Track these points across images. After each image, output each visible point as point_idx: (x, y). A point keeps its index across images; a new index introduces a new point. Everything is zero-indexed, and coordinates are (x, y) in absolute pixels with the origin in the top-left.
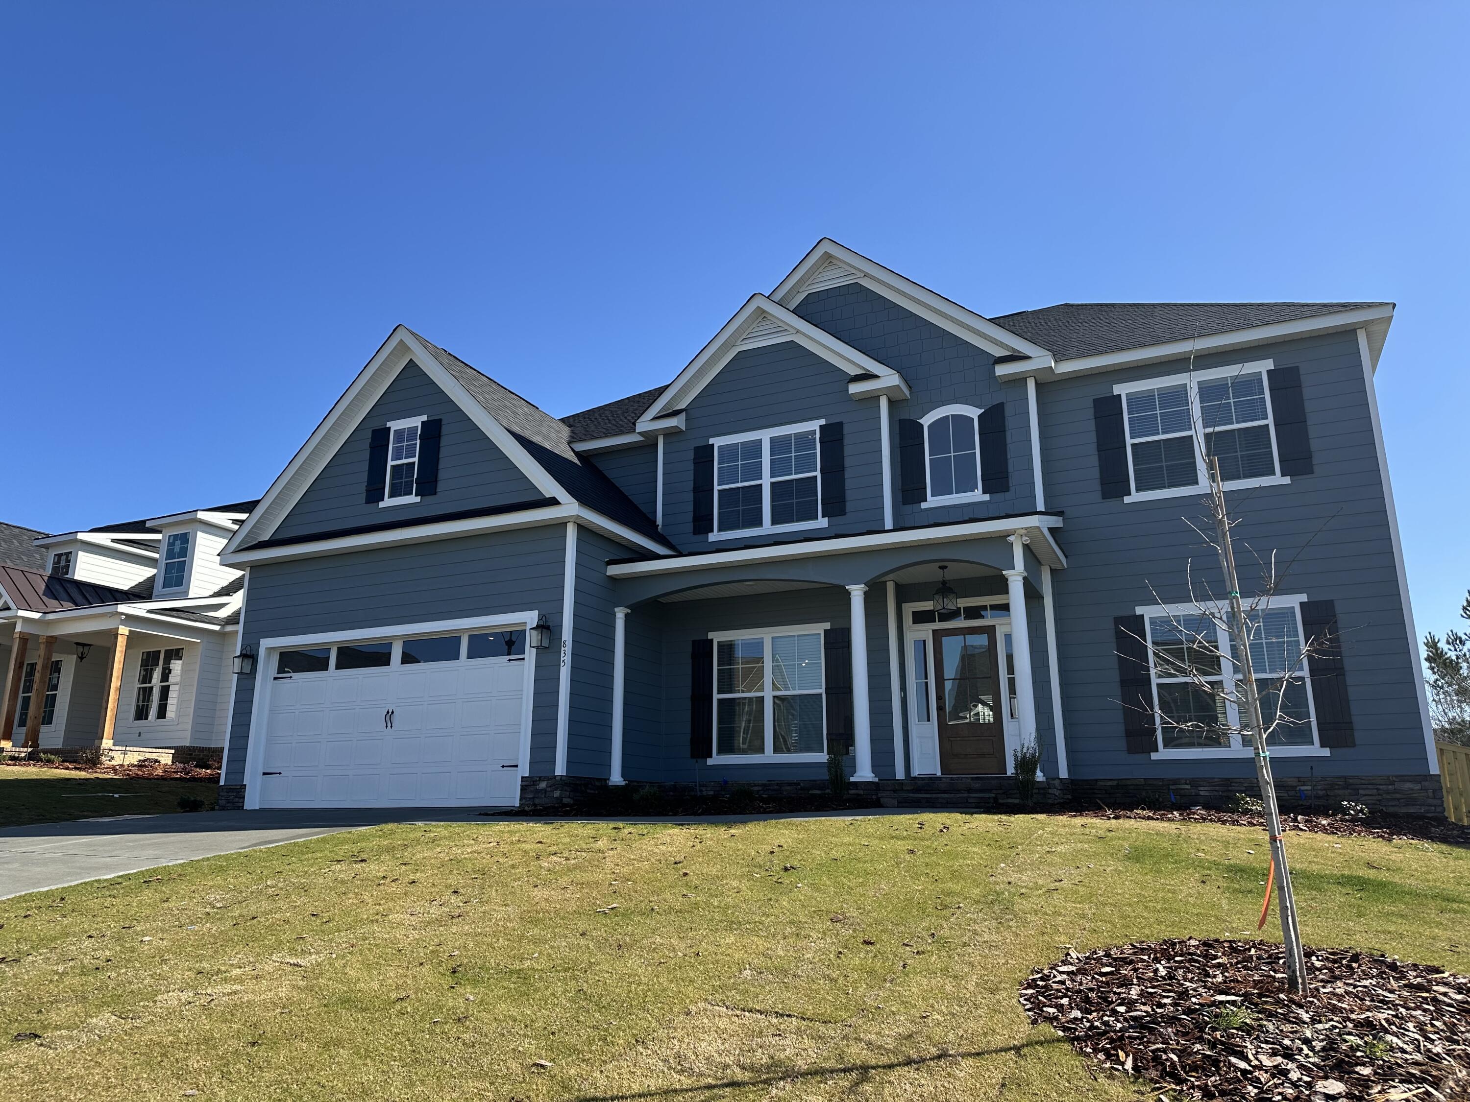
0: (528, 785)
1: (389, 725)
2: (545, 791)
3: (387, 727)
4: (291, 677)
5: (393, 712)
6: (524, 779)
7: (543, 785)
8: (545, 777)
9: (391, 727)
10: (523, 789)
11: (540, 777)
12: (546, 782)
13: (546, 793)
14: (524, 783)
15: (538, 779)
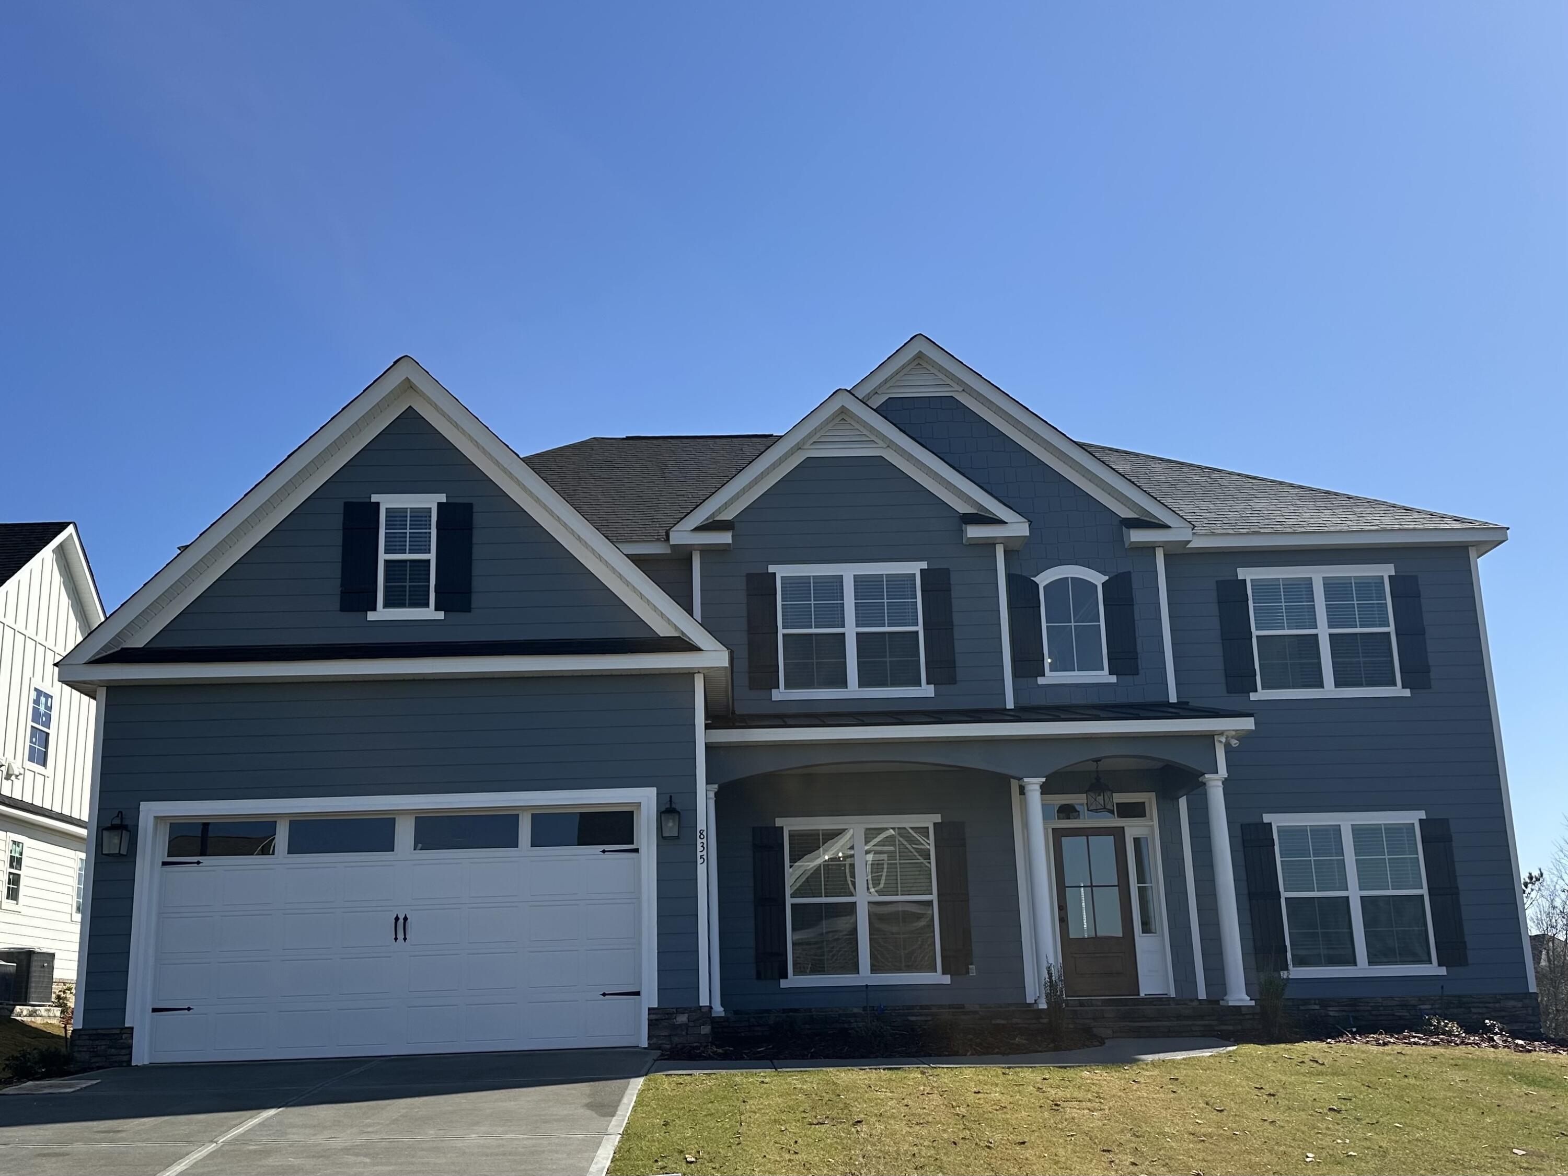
0: (657, 1019)
1: (401, 936)
2: (686, 1026)
3: (396, 939)
4: (198, 863)
5: (405, 919)
6: (653, 1012)
7: (682, 1019)
8: (686, 1009)
9: (405, 939)
10: (652, 1024)
11: (677, 1009)
12: (686, 1015)
13: (687, 1029)
14: (654, 1017)
15: (675, 1010)
